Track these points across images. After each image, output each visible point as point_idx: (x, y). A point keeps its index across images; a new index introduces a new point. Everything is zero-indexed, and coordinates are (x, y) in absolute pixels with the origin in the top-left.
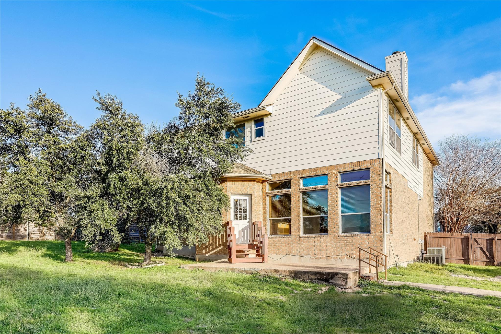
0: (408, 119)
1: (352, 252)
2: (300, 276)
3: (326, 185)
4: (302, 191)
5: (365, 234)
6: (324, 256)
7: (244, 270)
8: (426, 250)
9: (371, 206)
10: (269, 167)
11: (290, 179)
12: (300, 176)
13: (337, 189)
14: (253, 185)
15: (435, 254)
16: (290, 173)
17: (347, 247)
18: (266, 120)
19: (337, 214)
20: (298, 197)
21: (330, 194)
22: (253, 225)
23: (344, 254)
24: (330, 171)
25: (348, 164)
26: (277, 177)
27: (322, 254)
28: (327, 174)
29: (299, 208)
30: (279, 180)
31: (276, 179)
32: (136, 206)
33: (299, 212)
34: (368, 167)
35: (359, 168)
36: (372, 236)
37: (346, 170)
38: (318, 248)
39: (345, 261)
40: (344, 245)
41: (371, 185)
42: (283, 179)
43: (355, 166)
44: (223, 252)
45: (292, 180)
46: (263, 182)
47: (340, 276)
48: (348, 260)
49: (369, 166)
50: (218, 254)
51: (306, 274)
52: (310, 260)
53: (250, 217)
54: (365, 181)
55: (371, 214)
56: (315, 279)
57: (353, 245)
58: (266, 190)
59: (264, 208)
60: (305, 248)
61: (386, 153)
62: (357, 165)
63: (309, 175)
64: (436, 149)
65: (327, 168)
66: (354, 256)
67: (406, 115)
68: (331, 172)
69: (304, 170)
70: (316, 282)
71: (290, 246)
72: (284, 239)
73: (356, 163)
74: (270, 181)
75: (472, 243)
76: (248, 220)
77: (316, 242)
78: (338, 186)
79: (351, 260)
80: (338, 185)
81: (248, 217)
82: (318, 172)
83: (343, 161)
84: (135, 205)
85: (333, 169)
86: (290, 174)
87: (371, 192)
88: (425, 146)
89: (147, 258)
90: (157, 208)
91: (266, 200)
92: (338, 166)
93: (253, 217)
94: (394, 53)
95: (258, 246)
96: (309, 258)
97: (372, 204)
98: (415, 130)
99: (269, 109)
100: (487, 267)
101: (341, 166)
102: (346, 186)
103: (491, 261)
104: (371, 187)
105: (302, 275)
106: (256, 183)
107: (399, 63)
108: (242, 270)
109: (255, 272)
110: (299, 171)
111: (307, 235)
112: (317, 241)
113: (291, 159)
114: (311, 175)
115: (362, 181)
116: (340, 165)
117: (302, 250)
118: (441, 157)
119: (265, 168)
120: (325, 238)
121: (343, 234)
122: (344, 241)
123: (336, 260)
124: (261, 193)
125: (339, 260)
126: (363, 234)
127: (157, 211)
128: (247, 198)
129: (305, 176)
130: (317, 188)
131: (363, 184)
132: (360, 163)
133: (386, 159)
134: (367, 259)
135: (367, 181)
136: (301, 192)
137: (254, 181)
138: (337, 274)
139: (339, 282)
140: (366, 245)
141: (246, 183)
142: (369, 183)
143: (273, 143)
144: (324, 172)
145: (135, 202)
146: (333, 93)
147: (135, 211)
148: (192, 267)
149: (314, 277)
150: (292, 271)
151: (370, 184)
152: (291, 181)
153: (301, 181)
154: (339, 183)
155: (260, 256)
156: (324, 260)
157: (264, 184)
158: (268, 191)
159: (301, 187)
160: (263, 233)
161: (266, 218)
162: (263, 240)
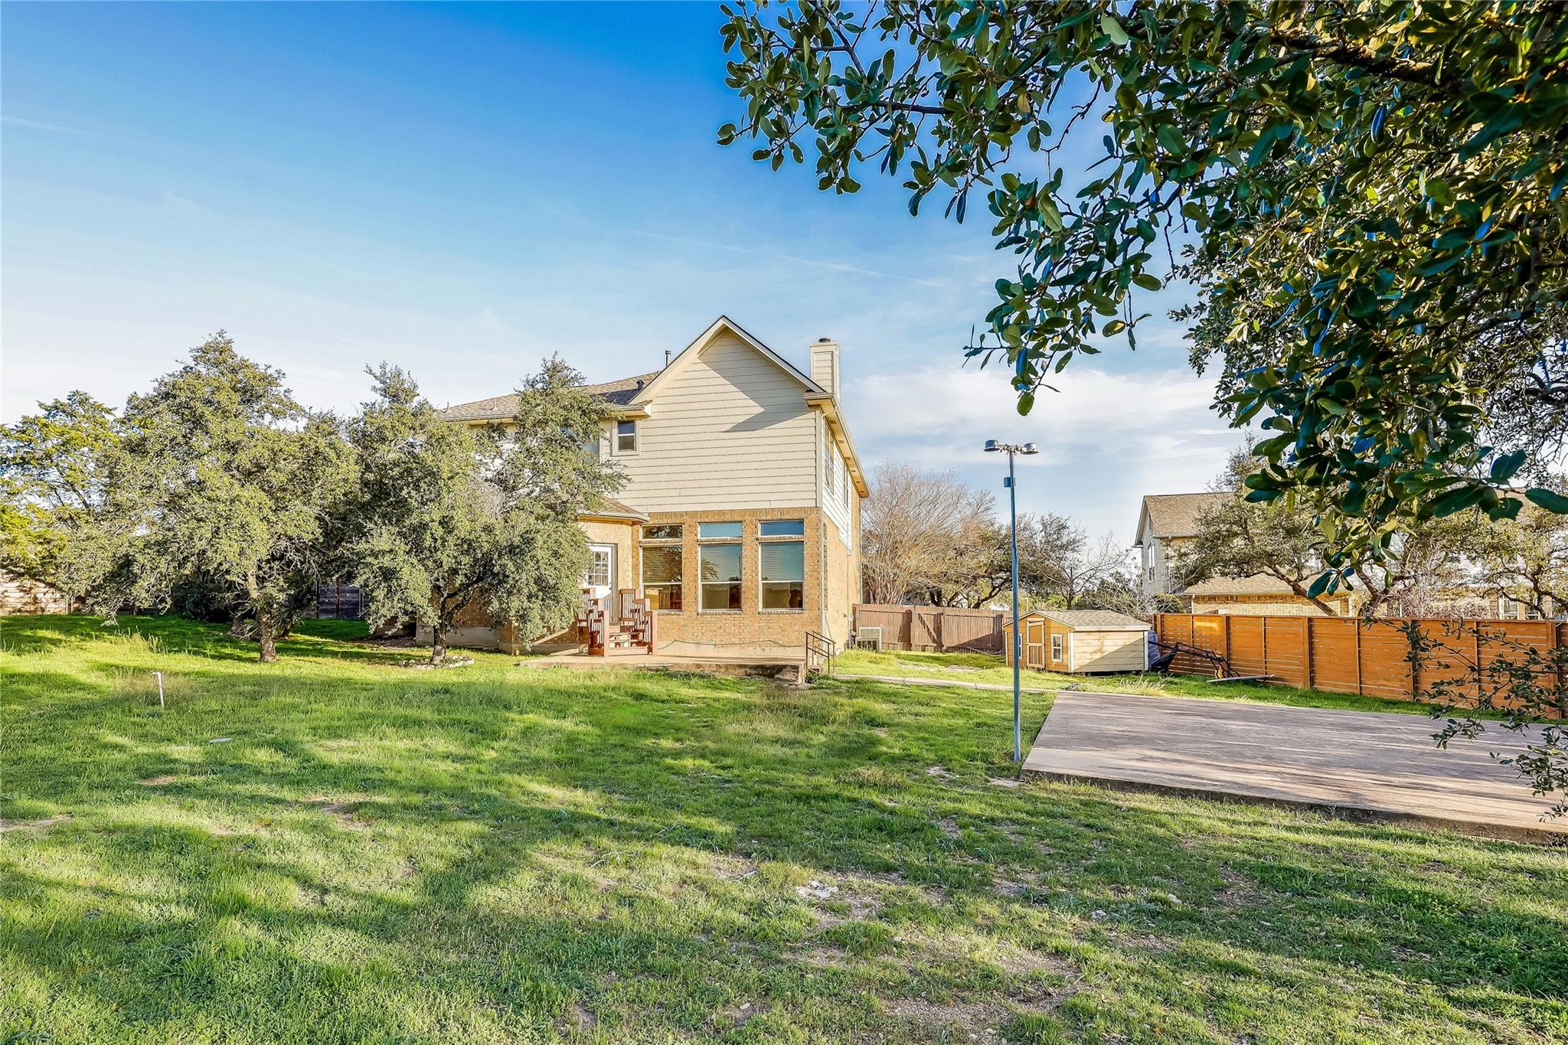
0: (841, 442)
1: (778, 636)
3: (740, 538)
4: (701, 543)
6: (736, 643)
7: (643, 666)
8: (855, 630)
9: (805, 573)
10: (645, 501)
11: (682, 523)
12: (700, 521)
13: (756, 544)
14: (617, 528)
15: (871, 638)
16: (681, 514)
17: (771, 630)
18: (639, 424)
19: (758, 580)
20: (694, 551)
21: (746, 551)
22: (619, 594)
23: (766, 639)
24: (746, 517)
25: (773, 509)
26: (658, 517)
27: (733, 640)
28: (741, 521)
29: (696, 569)
30: (660, 521)
31: (655, 521)
33: (696, 576)
35: (788, 516)
36: (806, 614)
37: (769, 517)
38: (727, 630)
39: (767, 649)
40: (767, 626)
41: (805, 543)
42: (669, 521)
43: (783, 514)
44: (568, 639)
45: (685, 525)
46: (634, 523)
47: (788, 668)
49: (802, 516)
50: (560, 642)
51: (741, 669)
52: (714, 648)
53: (614, 581)
54: (796, 536)
55: (805, 583)
56: (755, 675)
57: (779, 627)
58: (638, 537)
59: (635, 567)
60: (706, 630)
61: (824, 501)
62: (786, 512)
63: (713, 520)
64: (869, 478)
65: (742, 511)
66: (782, 643)
67: (839, 438)
68: (748, 518)
69: (704, 512)
70: (760, 678)
71: (680, 628)
72: (670, 616)
73: (785, 510)
74: (646, 522)
75: (915, 618)
76: (610, 586)
77: (724, 621)
79: (776, 648)
80: (757, 539)
81: (610, 581)
82: (727, 516)
83: (766, 505)
85: (750, 514)
87: (805, 552)
88: (855, 474)
91: (638, 554)
92: (758, 511)
93: (620, 581)
94: (821, 340)
95: (633, 628)
96: (712, 646)
97: (806, 570)
98: (848, 454)
99: (648, 409)
100: (936, 655)
101: (764, 512)
102: (771, 541)
103: (939, 646)
104: (805, 545)
106: (622, 526)
107: (829, 357)
108: (640, 665)
109: (662, 668)
110: (696, 513)
111: (709, 611)
114: (717, 520)
115: (792, 536)
116: (761, 510)
117: (701, 634)
118: (874, 488)
119: (637, 502)
120: (738, 615)
121: (765, 610)
122: (766, 621)
123: (754, 649)
124: (630, 542)
125: (759, 649)
126: (796, 610)
128: (611, 549)
129: (706, 520)
130: (726, 540)
131: (793, 540)
132: (790, 511)
133: (824, 509)
135: (799, 536)
136: (699, 544)
137: (620, 522)
138: (785, 666)
139: (787, 677)
140: (797, 627)
141: (608, 525)
142: (802, 539)
143: (651, 463)
144: (737, 517)
146: (752, 402)
148: (544, 664)
149: (753, 672)
150: (722, 665)
151: (803, 541)
152: (683, 525)
153: (699, 529)
154: (759, 536)
155: (640, 644)
156: (737, 648)
157: (635, 527)
158: (641, 539)
159: (699, 537)
160: (648, 609)
161: (638, 582)
162: (648, 619)
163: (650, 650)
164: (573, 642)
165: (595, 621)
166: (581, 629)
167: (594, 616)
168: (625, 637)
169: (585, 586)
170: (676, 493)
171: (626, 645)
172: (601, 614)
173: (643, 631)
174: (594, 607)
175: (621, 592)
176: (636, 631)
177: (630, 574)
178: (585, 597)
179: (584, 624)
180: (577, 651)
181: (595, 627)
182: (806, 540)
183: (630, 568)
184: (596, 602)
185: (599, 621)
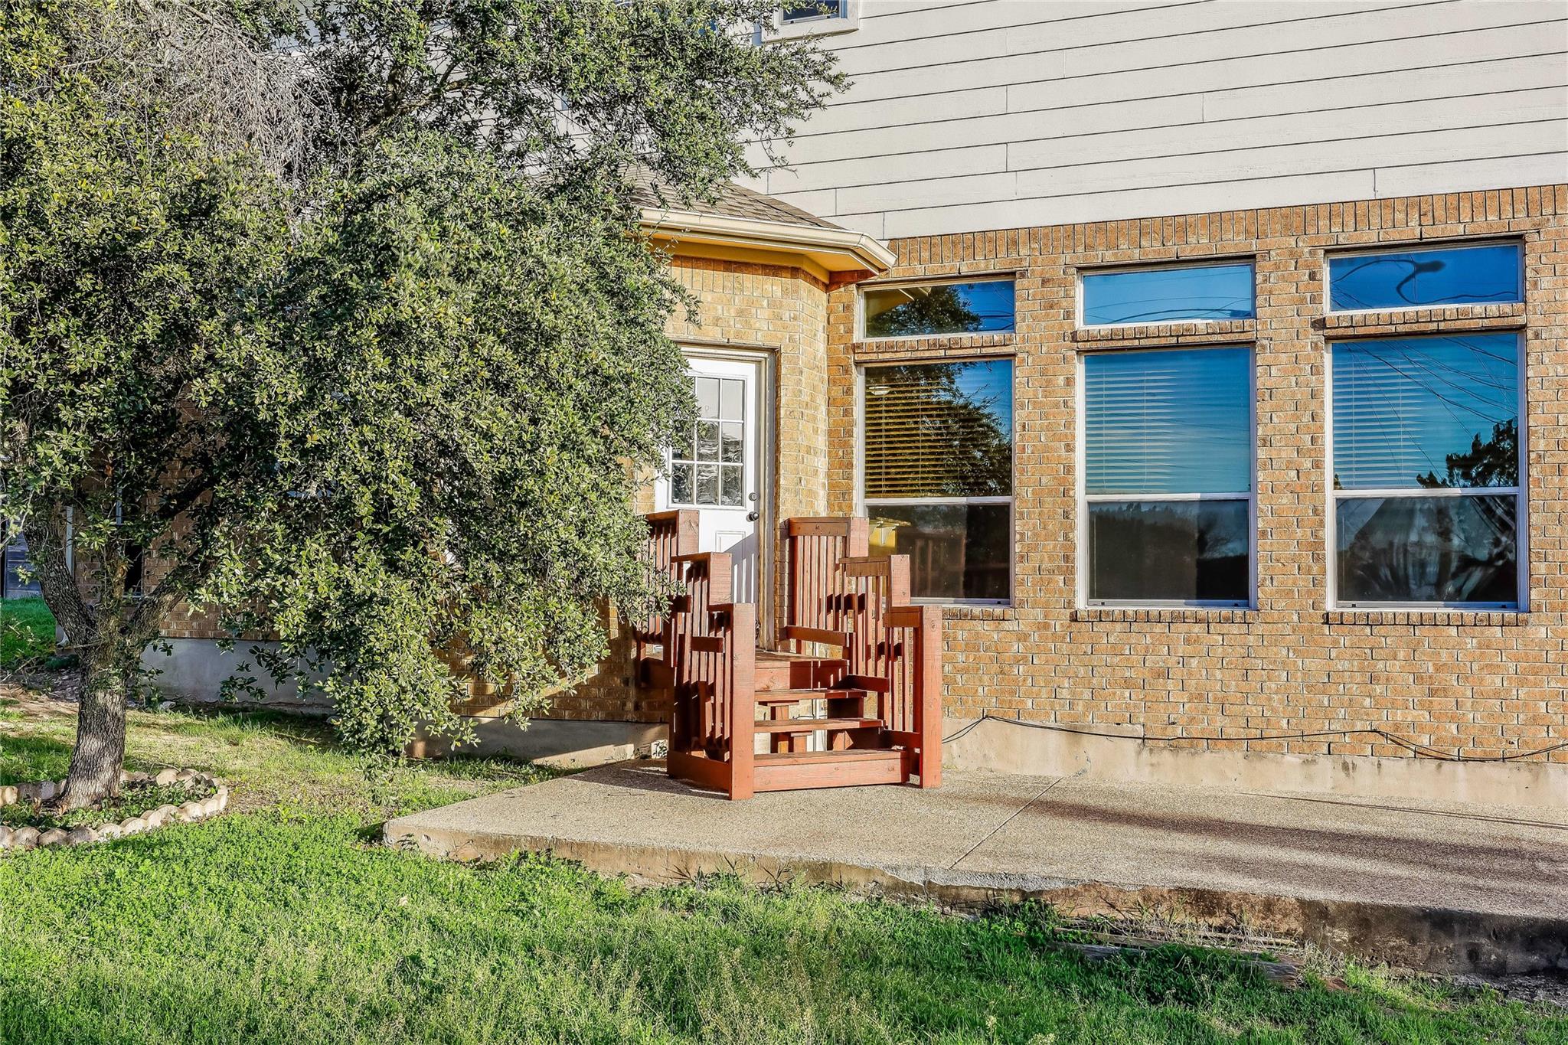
1: (1411, 716)
2: (1400, 948)
3: (1248, 322)
4: (1088, 345)
5: (1496, 615)
6: (1231, 732)
7: (918, 879)
9: (1533, 455)
10: (873, 198)
11: (1013, 274)
12: (1081, 262)
13: (1315, 347)
14: (785, 291)
16: (1012, 238)
17: (1378, 689)
19: (1318, 489)
20: (1061, 380)
21: (1270, 371)
22: (783, 539)
23: (1359, 726)
24: (1270, 242)
25: (1387, 204)
26: (926, 255)
27: (1219, 721)
28: (1253, 257)
29: (1070, 448)
30: (940, 273)
31: (919, 271)
32: (94, 390)
33: (1069, 470)
34: (1515, 230)
35: (1458, 231)
36: (1538, 628)
37: (1370, 237)
38: (1192, 684)
39: (1366, 765)
40: (1362, 671)
41: (1530, 334)
42: (965, 271)
43: (1427, 220)
44: (599, 704)
45: (1025, 281)
46: (835, 280)
48: (1384, 762)
49: (1521, 223)
50: (567, 714)
51: (1451, 935)
52: (1139, 753)
53: (765, 491)
54: (1493, 308)
55: (1533, 501)
56: (1532, 972)
57: (1419, 679)
58: (850, 331)
59: (839, 438)
60: (1108, 682)
62: (1440, 213)
63: (1136, 256)
65: (1255, 219)
66: (1425, 740)
68: (1279, 244)
69: (1100, 226)
70: (1533, 995)
71: (1006, 668)
72: (968, 624)
73: (1439, 204)
74: (879, 277)
76: (750, 506)
77: (1181, 649)
78: (1324, 327)
79: (1404, 762)
80: (1320, 324)
81: (749, 487)
82: (1192, 239)
83: (1355, 189)
84: (78, 379)
85: (1287, 229)
86: (1015, 243)
87: (1530, 374)
89: (101, 753)
90: (294, 410)
91: (849, 391)
92: (1324, 212)
93: (787, 490)
95: (844, 672)
96: (1131, 746)
97: (1542, 442)
101: (1341, 215)
102: (1372, 330)
104: (1534, 345)
105: (1413, 941)
106: (802, 284)
108: (904, 877)
109: (1017, 899)
111: (1117, 607)
112: (1187, 641)
113: (1019, 156)
114: (1151, 257)
115: (1478, 308)
116: (1333, 210)
117: (1087, 694)
119: (848, 201)
120: (1234, 629)
121: (1349, 609)
122: (1357, 651)
123: (1306, 762)
124: (821, 347)
125: (1325, 764)
126: (1482, 613)
127: (302, 439)
128: (747, 371)
129: (1110, 258)
130: (1187, 331)
131: (1479, 323)
132: (1465, 206)
134: (1509, 764)
135: (1506, 307)
136: (1079, 352)
137: (795, 272)
140: (1498, 681)
141: (752, 283)
142: (1520, 321)
143: (903, 56)
144: (1235, 243)
145: (84, 355)
147: (77, 424)
150: (1332, 909)
151: (1522, 328)
152: (1019, 284)
153: (1079, 290)
154: (1326, 309)
155: (870, 738)
156: (1232, 760)
157: (840, 292)
158: (859, 335)
159: (1079, 324)
160: (902, 596)
161: (846, 494)
162: (903, 636)
163: (913, 765)
164: (611, 718)
165: (700, 644)
166: (645, 668)
167: (694, 624)
168: (811, 706)
169: (662, 501)
170: (994, 158)
171: (817, 741)
172: (723, 617)
173: (881, 686)
174: (693, 589)
175: (790, 531)
176: (850, 682)
177: (822, 463)
178: (657, 550)
179: (654, 651)
180: (628, 751)
181: (697, 667)
182: (1535, 321)
183: (821, 442)
184: (700, 567)
185: (713, 645)
